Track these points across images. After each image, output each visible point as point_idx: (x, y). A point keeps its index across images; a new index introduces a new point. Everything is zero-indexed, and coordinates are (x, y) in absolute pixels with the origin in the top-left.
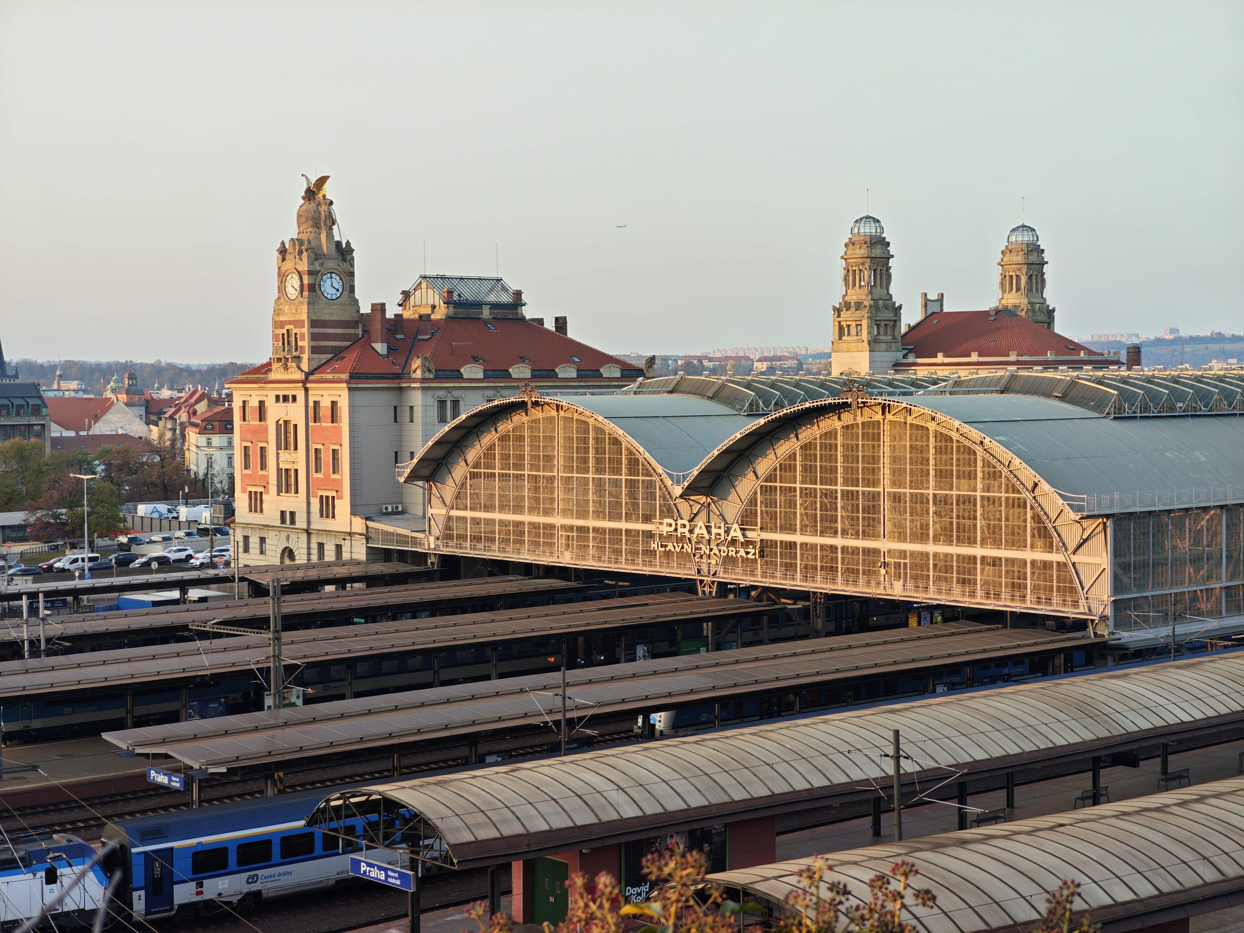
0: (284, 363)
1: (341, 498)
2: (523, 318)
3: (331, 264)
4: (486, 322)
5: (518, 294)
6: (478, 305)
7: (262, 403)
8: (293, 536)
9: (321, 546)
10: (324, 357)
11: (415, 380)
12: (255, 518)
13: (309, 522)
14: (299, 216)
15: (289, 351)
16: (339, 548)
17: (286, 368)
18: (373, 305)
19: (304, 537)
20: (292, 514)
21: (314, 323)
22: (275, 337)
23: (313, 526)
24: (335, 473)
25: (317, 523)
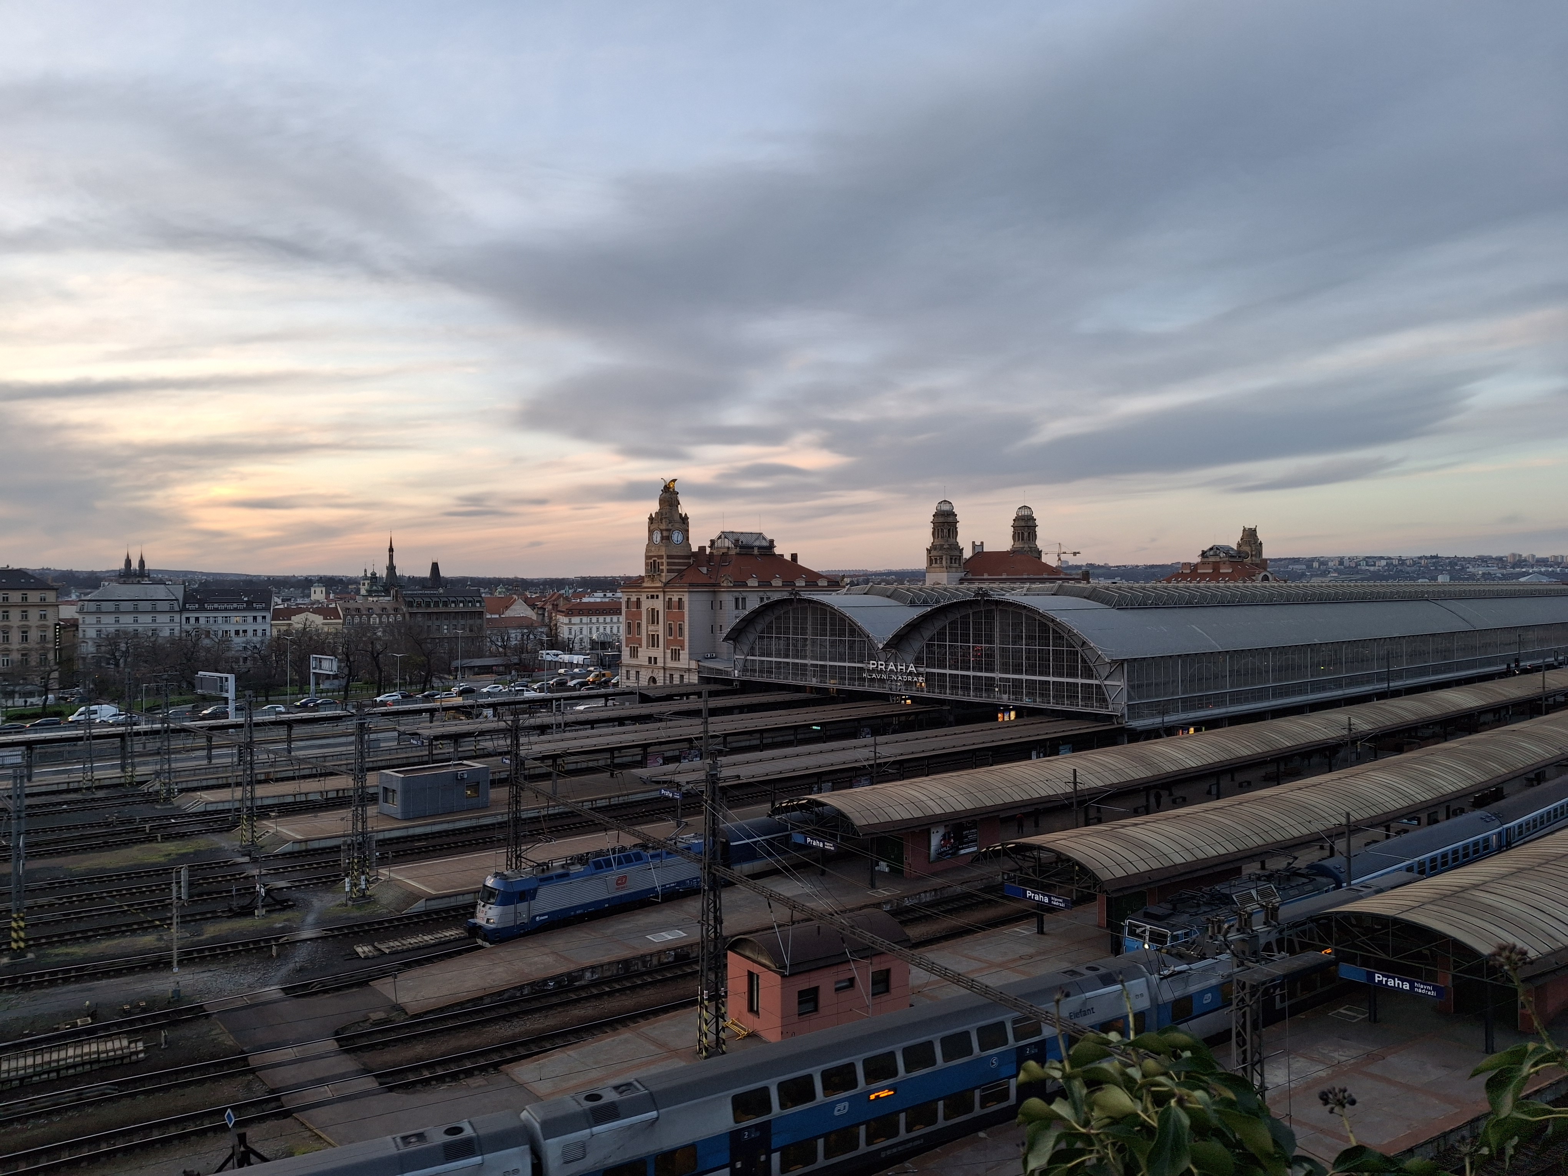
0: (652, 578)
1: (683, 650)
2: (774, 554)
3: (677, 525)
4: (756, 556)
5: (772, 541)
6: (752, 548)
7: (638, 599)
8: (656, 671)
9: (671, 675)
10: (674, 575)
11: (724, 587)
12: (634, 662)
13: (664, 663)
14: (660, 500)
15: (655, 572)
16: (682, 677)
17: (653, 581)
18: (700, 548)
19: (662, 671)
20: (655, 659)
21: (669, 557)
22: (647, 564)
23: (668, 666)
24: (680, 636)
25: (671, 664)
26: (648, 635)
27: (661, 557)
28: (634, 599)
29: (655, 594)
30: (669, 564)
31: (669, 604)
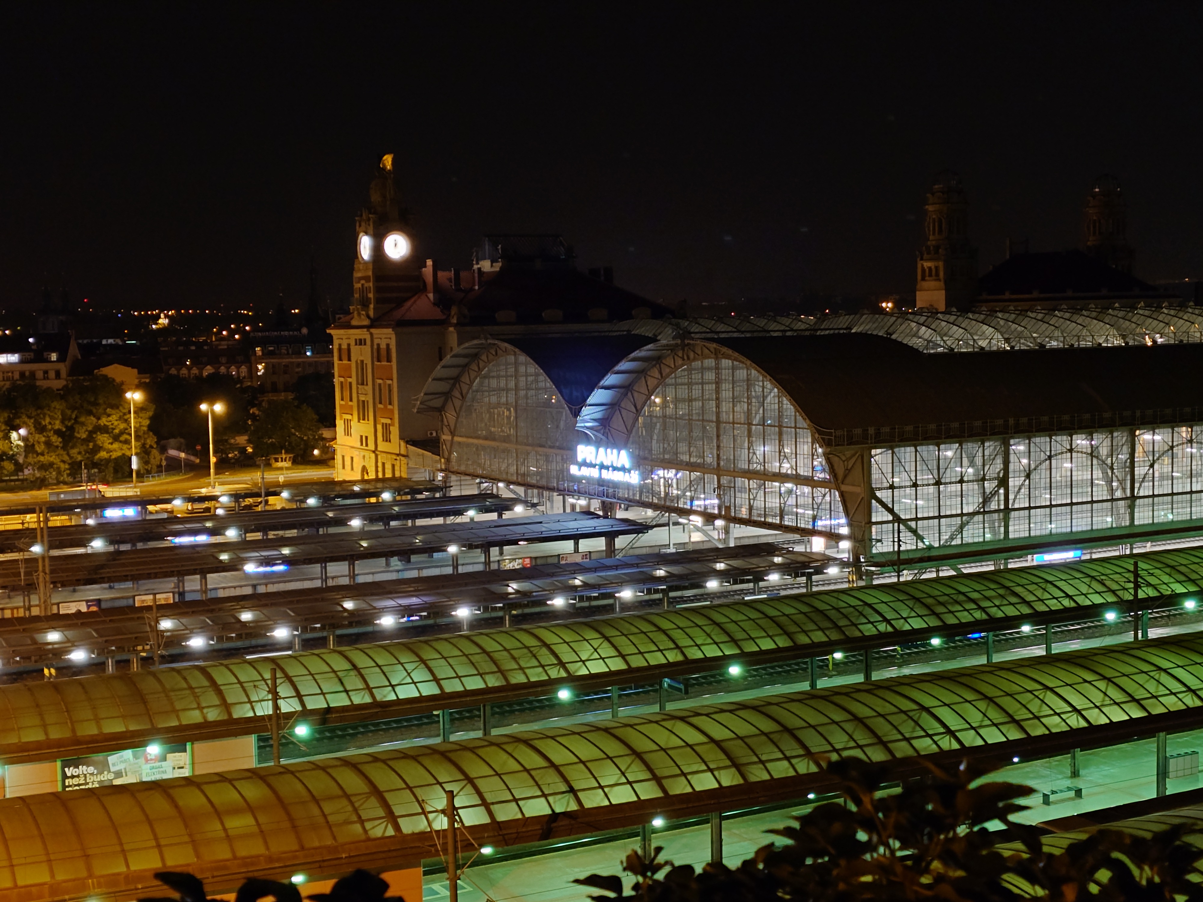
0: (359, 311)
1: (394, 425)
5: (570, 250)
7: (349, 345)
8: (367, 457)
9: (383, 464)
10: (388, 307)
11: (453, 325)
12: (348, 441)
13: (376, 444)
15: (363, 303)
17: (360, 317)
19: (374, 457)
20: (367, 438)
21: (378, 279)
23: (379, 449)
24: (390, 404)
25: (382, 446)
26: (358, 401)
27: (367, 279)
28: (344, 345)
29: (362, 337)
30: (377, 290)
31: (378, 355)
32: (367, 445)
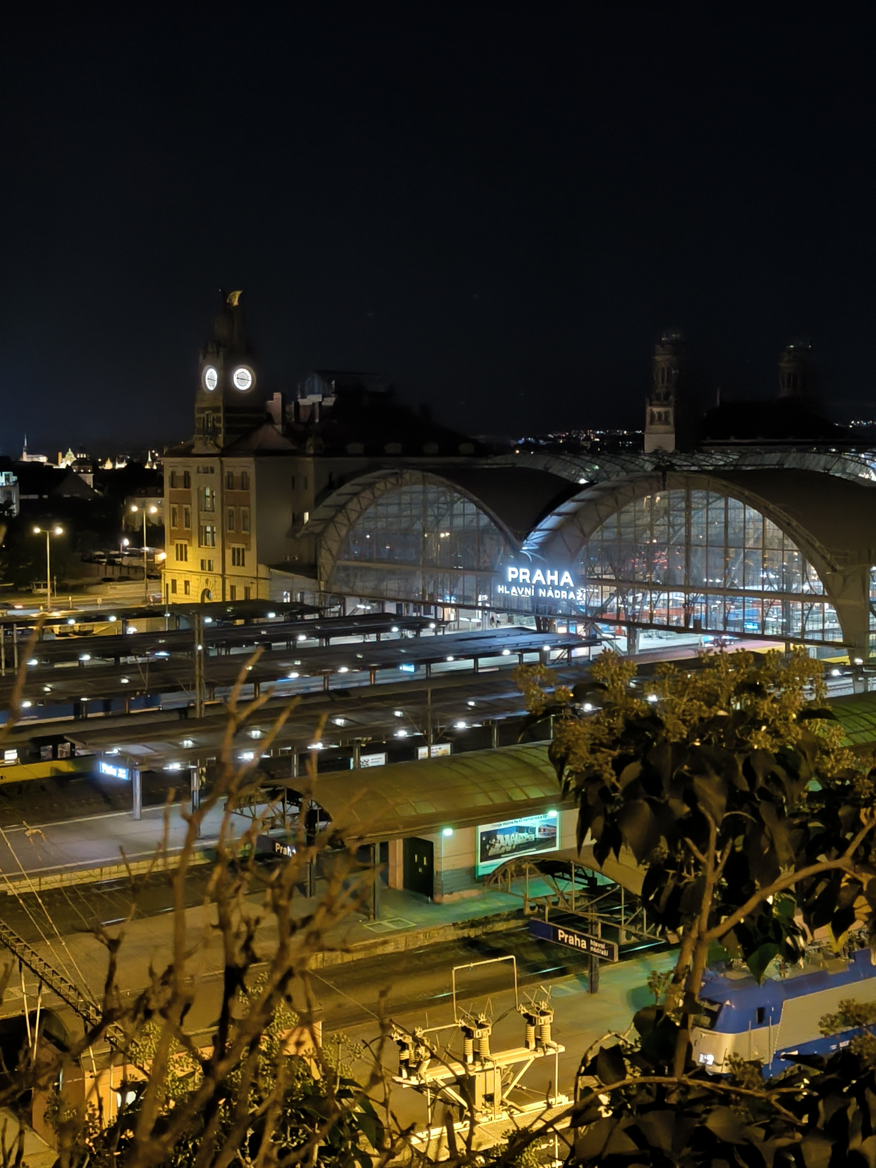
0: (204, 441)
1: (249, 550)
7: (186, 473)
8: (211, 580)
9: (233, 588)
10: (237, 437)
11: (309, 456)
12: (181, 565)
13: (223, 569)
15: (208, 432)
16: (247, 589)
17: (206, 446)
19: (220, 580)
20: (211, 562)
21: (228, 410)
23: (227, 572)
24: (244, 529)
25: (231, 569)
26: (199, 527)
27: (216, 410)
28: (180, 473)
29: (209, 465)
30: (227, 420)
31: (230, 482)
32: (210, 570)
